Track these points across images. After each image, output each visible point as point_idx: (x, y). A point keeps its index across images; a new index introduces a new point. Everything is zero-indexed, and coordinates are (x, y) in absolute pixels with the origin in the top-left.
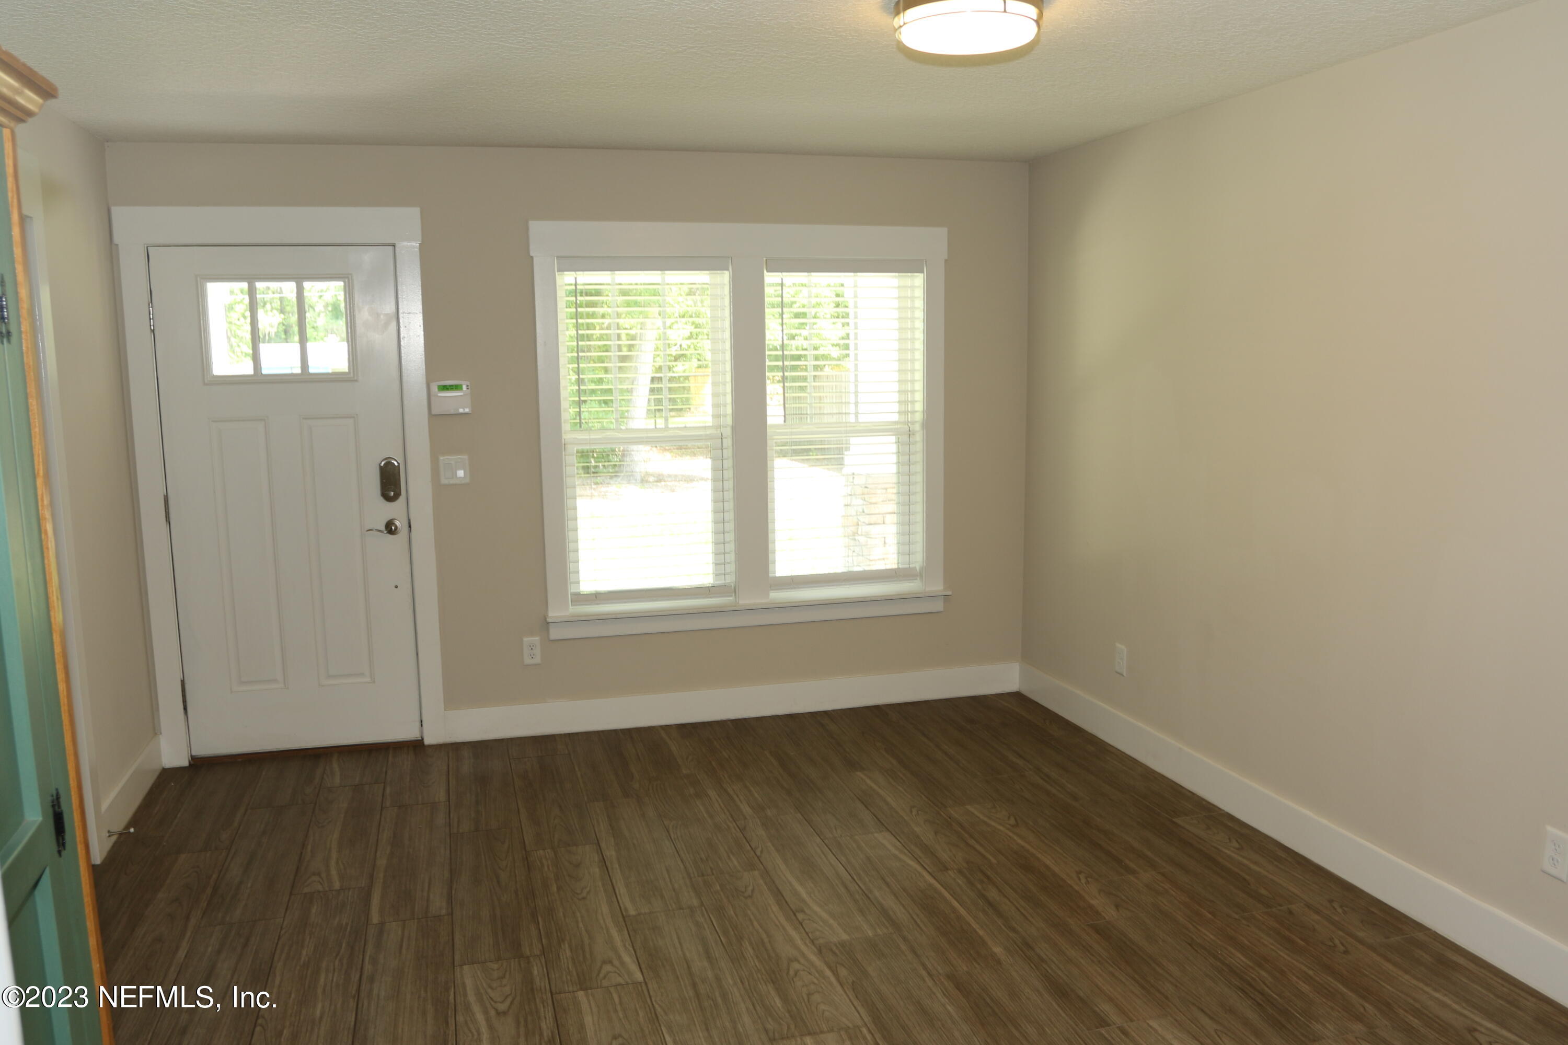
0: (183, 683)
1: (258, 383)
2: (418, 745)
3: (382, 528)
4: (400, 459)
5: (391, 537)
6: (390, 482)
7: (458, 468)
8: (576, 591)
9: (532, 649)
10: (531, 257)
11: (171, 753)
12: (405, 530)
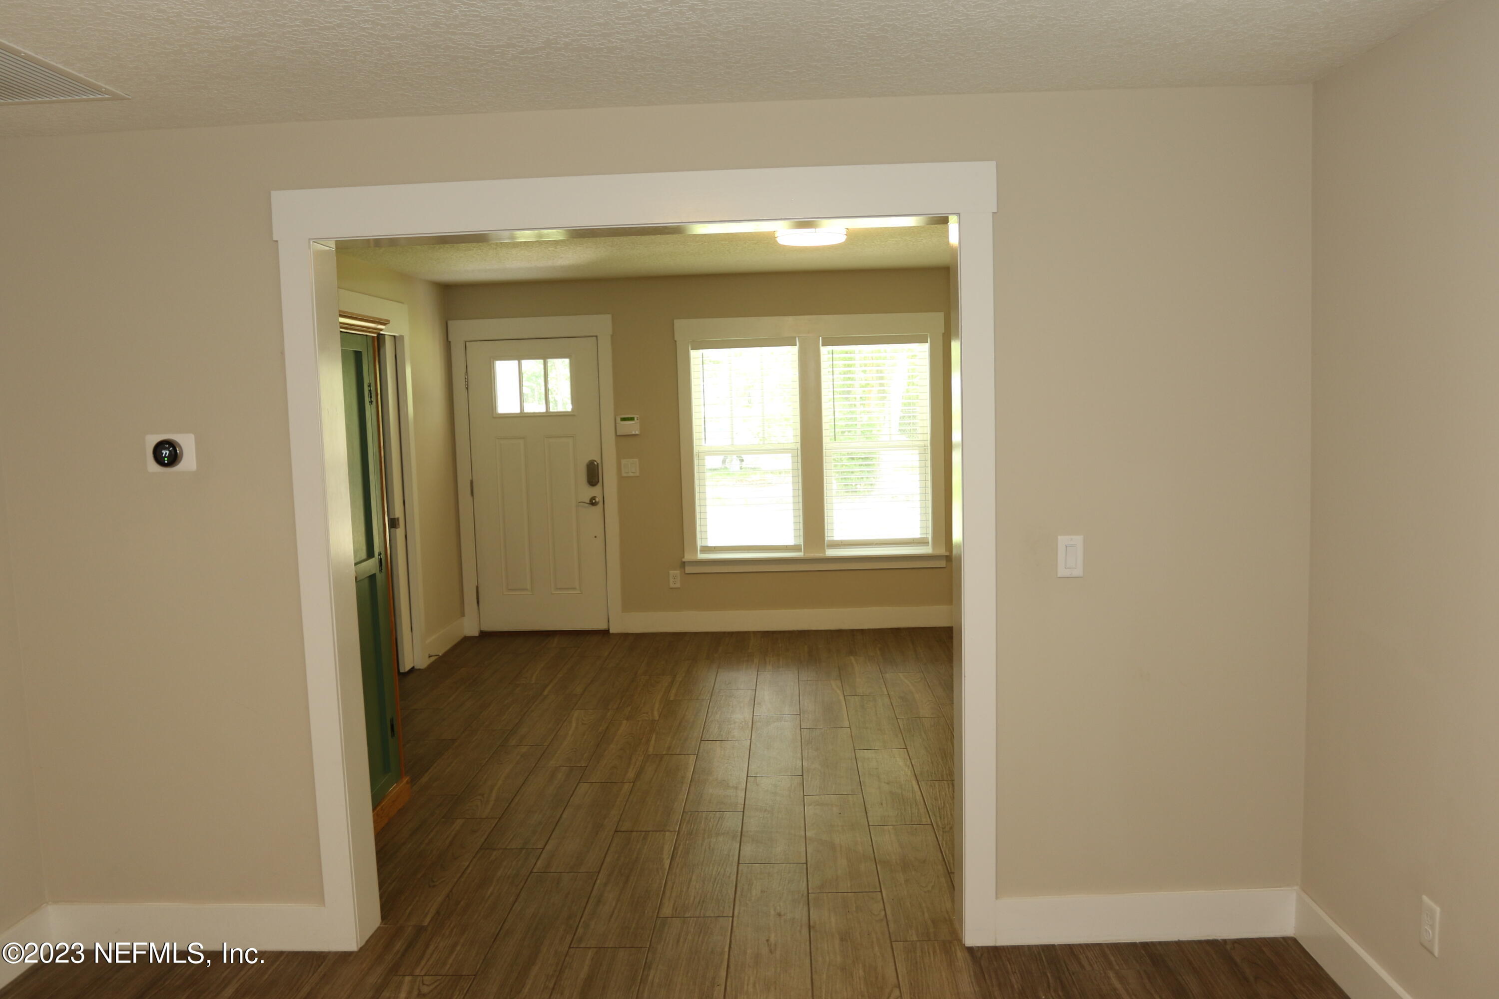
0: (477, 589)
1: (523, 417)
2: (606, 633)
3: (588, 502)
4: (599, 461)
5: (594, 508)
6: (593, 475)
7: (632, 467)
8: (704, 544)
9: (675, 578)
10: (676, 341)
11: (470, 627)
12: (601, 503)
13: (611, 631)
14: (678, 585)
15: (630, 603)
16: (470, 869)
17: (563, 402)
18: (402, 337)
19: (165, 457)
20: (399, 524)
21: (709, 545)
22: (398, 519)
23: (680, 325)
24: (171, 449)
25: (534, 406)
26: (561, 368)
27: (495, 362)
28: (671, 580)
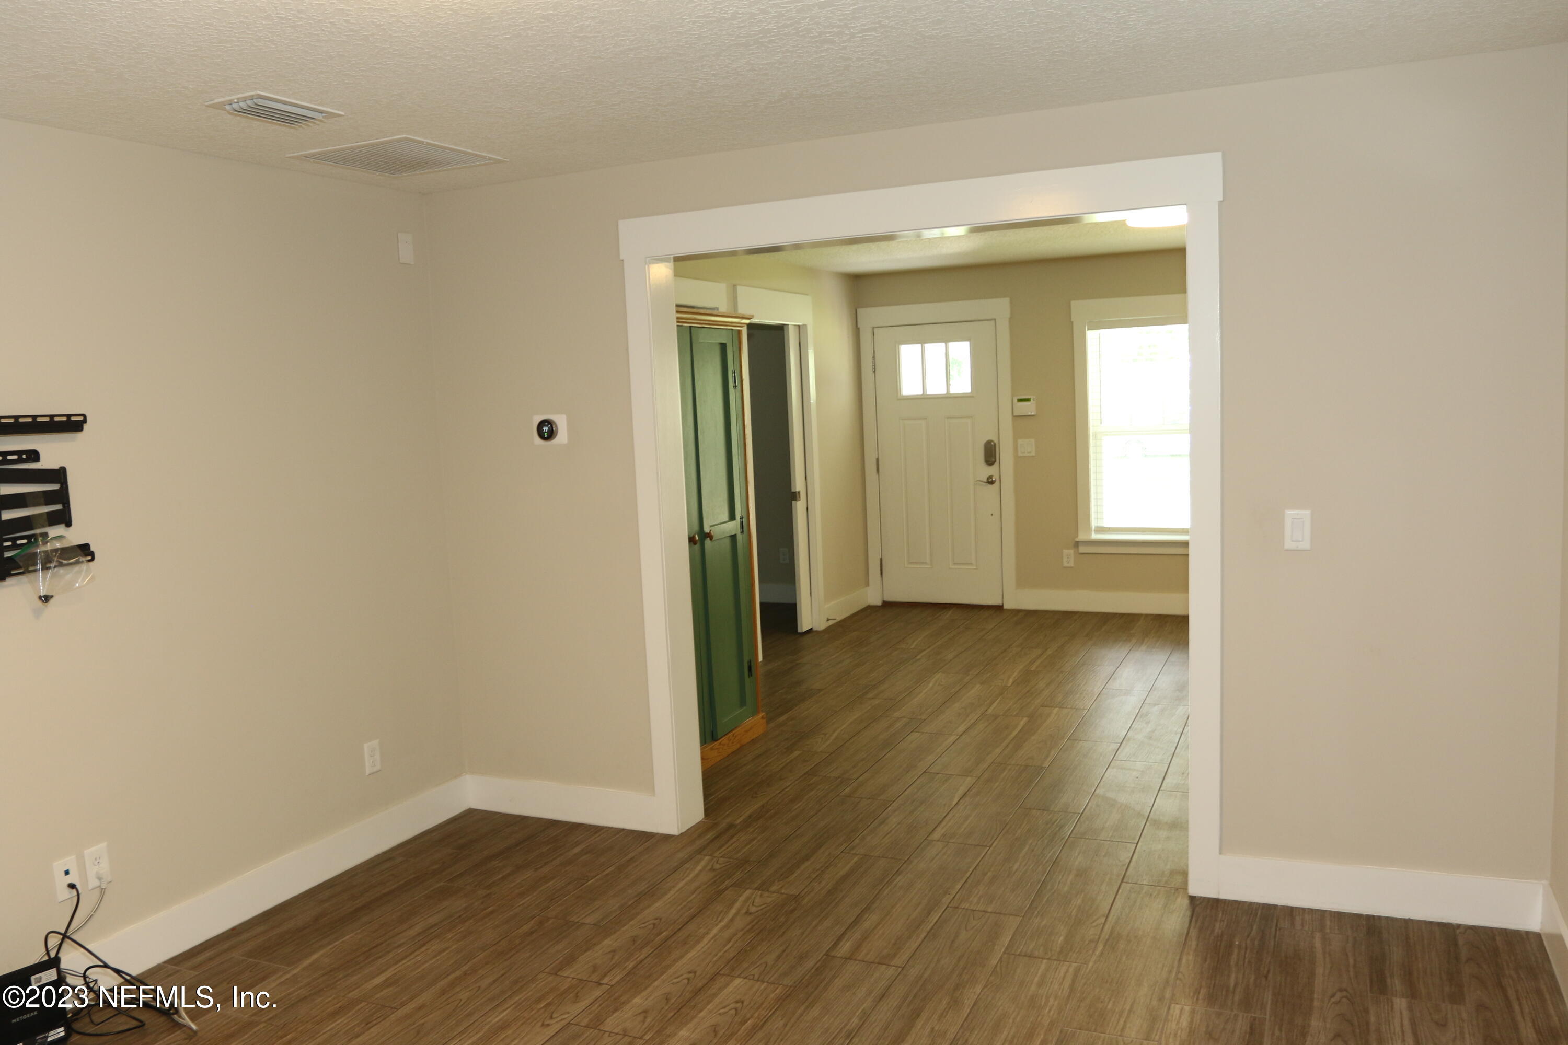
0: (881, 560)
1: (924, 399)
2: (999, 608)
3: (985, 480)
4: (996, 441)
5: (990, 486)
6: (990, 454)
7: (1028, 447)
8: (1100, 524)
9: (1069, 558)
10: (1072, 322)
11: (874, 597)
12: (997, 482)
13: (1005, 607)
14: (1072, 564)
15: (1024, 580)
16: (790, 788)
17: (962, 384)
18: (805, 326)
19: (545, 432)
20: (800, 497)
21: (1105, 526)
22: (799, 492)
23: (1077, 306)
24: (549, 426)
25: (936, 388)
26: (961, 350)
27: (900, 346)
28: (1065, 559)
